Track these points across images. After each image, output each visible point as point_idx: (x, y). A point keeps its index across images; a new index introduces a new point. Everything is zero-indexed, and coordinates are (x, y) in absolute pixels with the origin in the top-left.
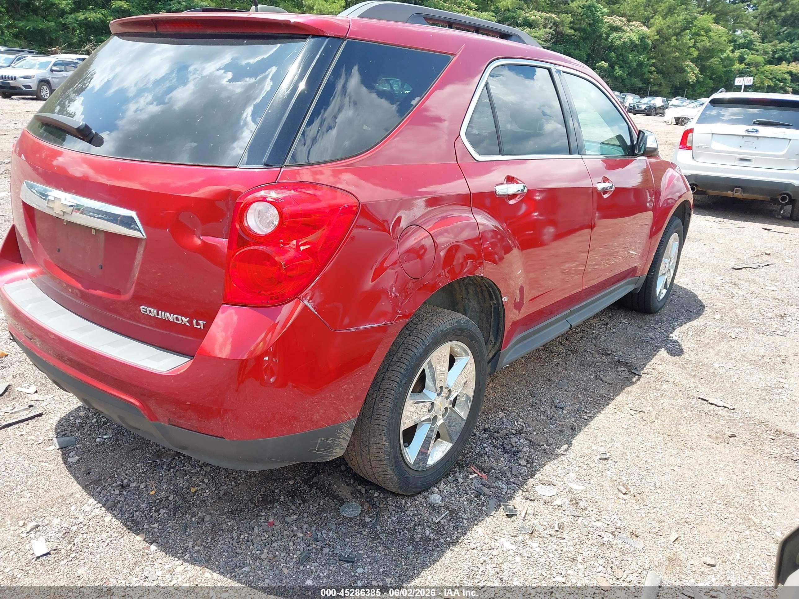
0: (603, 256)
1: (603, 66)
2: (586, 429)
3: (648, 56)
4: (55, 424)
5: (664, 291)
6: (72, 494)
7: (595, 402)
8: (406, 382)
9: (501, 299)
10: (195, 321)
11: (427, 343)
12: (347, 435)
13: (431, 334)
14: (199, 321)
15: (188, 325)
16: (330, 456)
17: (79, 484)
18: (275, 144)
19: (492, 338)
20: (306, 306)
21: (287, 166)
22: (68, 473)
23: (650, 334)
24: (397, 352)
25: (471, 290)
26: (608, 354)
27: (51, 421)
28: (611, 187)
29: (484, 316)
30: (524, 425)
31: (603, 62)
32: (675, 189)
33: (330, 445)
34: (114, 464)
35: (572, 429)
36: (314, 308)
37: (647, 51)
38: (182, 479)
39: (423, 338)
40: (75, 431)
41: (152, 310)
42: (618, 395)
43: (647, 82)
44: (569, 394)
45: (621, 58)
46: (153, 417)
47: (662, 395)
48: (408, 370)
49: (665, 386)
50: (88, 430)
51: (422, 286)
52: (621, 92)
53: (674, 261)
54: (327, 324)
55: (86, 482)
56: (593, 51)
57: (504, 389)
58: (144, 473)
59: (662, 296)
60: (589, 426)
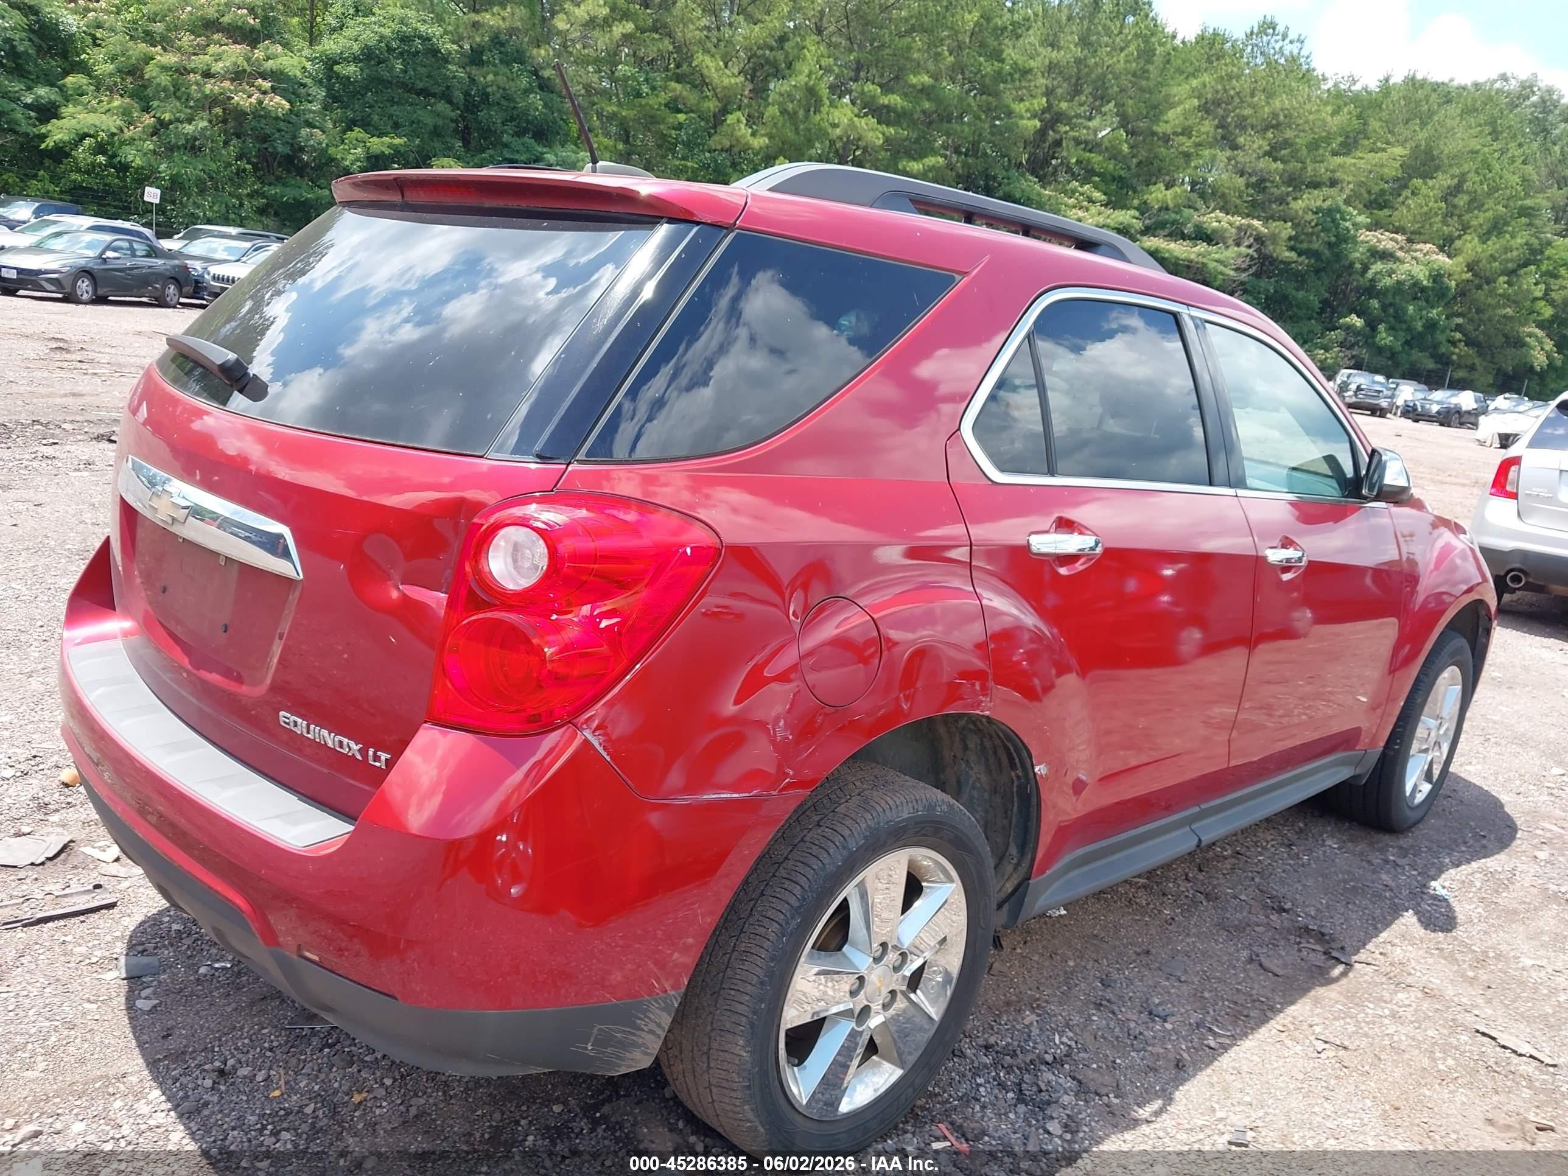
0: (1301, 699)
1: (1354, 325)
2: (1209, 1071)
3: (1449, 311)
4: (132, 928)
5: (1426, 788)
6: (124, 1076)
7: (1240, 1013)
8: (799, 925)
9: (1033, 768)
10: (371, 752)
11: (853, 846)
12: (659, 1025)
13: (863, 826)
14: (379, 753)
15: (359, 757)
16: (619, 1066)
17: (143, 1056)
18: (562, 419)
19: (1013, 850)
20: (586, 742)
21: (580, 462)
22: (128, 1030)
23: (1384, 877)
24: (786, 858)
25: (973, 742)
26: (1284, 910)
27: (126, 921)
28: (1300, 559)
29: (999, 800)
30: (1073, 1044)
31: (1354, 316)
32: (1458, 576)
33: (620, 1042)
34: (219, 1023)
35: (1177, 1065)
36: (605, 749)
37: (1446, 300)
38: (341, 1071)
39: (846, 832)
40: (164, 946)
41: (299, 721)
42: (1292, 1003)
43: (1444, 361)
44: (1184, 987)
45: (1391, 310)
46: (270, 937)
47: (1394, 1015)
48: (804, 899)
49: (1401, 996)
50: (189, 948)
51: (846, 723)
52: (1388, 377)
53: (1450, 725)
54: (630, 782)
55: (158, 1053)
56: (1334, 293)
57: (1047, 964)
58: (271, 1050)
59: (1420, 798)
60: (1216, 1063)
